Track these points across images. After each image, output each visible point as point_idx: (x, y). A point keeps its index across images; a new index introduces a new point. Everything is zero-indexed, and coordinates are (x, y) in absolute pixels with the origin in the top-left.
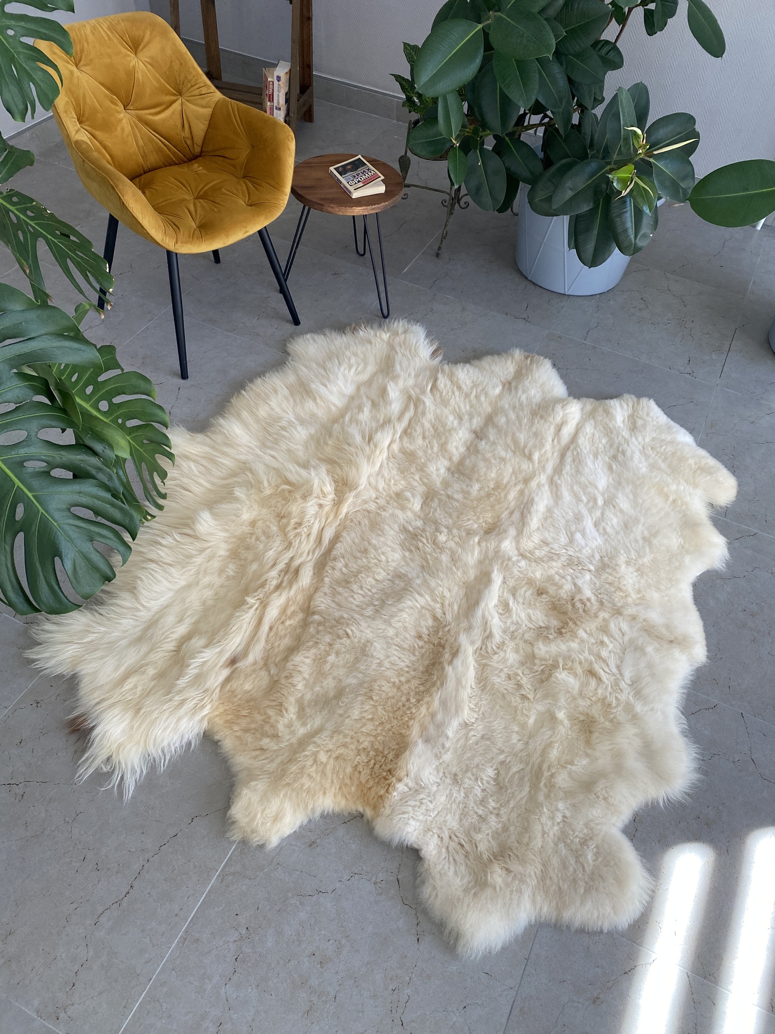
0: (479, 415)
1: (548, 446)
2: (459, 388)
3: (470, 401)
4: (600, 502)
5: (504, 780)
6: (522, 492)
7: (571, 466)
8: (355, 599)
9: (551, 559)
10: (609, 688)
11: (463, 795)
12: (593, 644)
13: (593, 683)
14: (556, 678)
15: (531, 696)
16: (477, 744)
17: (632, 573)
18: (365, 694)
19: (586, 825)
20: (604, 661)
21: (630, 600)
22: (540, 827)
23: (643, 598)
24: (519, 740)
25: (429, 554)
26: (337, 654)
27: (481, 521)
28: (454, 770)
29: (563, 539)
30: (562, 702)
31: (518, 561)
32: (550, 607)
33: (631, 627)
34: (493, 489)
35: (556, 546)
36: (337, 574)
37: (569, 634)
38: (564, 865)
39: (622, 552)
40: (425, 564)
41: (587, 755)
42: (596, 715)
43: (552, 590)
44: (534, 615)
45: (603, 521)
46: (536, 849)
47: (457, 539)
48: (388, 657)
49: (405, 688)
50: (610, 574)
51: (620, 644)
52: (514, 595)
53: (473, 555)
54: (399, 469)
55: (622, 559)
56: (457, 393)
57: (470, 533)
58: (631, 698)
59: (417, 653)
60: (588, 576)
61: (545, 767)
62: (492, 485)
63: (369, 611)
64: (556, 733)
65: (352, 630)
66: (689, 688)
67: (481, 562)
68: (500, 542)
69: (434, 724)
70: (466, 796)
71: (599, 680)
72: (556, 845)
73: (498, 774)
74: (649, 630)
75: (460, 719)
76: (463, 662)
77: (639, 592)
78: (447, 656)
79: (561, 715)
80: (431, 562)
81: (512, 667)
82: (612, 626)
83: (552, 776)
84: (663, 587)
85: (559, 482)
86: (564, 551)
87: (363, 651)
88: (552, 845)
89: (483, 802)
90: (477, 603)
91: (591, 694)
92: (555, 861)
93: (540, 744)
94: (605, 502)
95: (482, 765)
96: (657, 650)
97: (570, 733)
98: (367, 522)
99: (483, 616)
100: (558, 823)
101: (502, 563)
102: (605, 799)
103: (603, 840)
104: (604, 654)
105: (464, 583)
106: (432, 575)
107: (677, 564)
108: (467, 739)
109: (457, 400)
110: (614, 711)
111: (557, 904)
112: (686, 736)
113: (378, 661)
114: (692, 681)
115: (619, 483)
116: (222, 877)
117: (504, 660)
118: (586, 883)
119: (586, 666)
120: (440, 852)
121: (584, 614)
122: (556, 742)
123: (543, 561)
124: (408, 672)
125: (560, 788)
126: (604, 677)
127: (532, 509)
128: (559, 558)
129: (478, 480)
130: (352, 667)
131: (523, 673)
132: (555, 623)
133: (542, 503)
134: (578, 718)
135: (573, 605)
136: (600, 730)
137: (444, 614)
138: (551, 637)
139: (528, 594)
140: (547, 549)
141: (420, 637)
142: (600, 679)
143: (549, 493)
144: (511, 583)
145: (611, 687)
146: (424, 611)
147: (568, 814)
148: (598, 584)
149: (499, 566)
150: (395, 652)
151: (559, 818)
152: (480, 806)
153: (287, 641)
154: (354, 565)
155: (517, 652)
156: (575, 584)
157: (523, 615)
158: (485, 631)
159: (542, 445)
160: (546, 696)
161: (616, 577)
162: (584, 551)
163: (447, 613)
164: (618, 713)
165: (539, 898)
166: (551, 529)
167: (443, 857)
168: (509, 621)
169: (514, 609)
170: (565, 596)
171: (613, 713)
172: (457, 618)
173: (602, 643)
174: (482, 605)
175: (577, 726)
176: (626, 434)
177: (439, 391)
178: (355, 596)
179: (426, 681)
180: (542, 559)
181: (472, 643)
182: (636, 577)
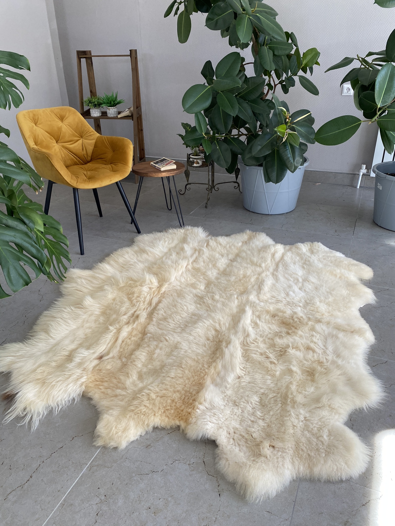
0: (232, 254)
1: (269, 261)
2: (221, 244)
3: (226, 249)
4: (300, 280)
5: (265, 402)
6: (258, 278)
7: (282, 268)
8: (170, 325)
9: (278, 303)
10: (321, 355)
12: (308, 336)
13: (311, 352)
14: (289, 352)
15: (276, 362)
16: (246, 386)
17: (323, 305)
18: (178, 365)
19: (320, 420)
20: (316, 343)
21: (325, 316)
22: (291, 423)
23: (332, 315)
24: (272, 383)
25: (210, 304)
26: (161, 349)
27: (237, 290)
28: (234, 399)
29: (283, 295)
30: (295, 363)
31: (259, 303)
32: (280, 322)
33: (328, 328)
34: (242, 278)
35: (279, 298)
36: (160, 316)
37: (293, 333)
38: (309, 442)
39: (316, 297)
40: (208, 309)
42: (316, 367)
43: (280, 314)
44: (272, 326)
45: (303, 287)
46: (290, 434)
47: (225, 297)
48: (190, 348)
49: (201, 361)
50: (312, 307)
51: (323, 335)
52: (259, 319)
53: (234, 303)
54: (192, 275)
55: (317, 301)
56: (219, 246)
57: (231, 295)
58: (335, 358)
59: (207, 346)
60: (299, 308)
61: (289, 393)
62: (242, 276)
63: (179, 330)
64: (293, 377)
65: (169, 338)
67: (239, 306)
68: (249, 296)
69: (219, 377)
71: (314, 351)
72: (303, 432)
73: (261, 400)
74: (338, 328)
75: (235, 374)
76: (233, 347)
77: (329, 312)
78: (224, 345)
79: (294, 369)
80: (211, 308)
81: (263, 349)
82: (317, 328)
83: (294, 397)
84: (342, 310)
85: (277, 274)
86: (284, 299)
87: (176, 347)
88: (300, 432)
90: (239, 321)
92: (303, 440)
93: (285, 383)
94: (303, 280)
95: (251, 395)
96: (345, 336)
97: (302, 377)
98: (176, 295)
99: (243, 327)
100: (302, 421)
101: (251, 305)
102: (329, 406)
103: (332, 427)
104: (315, 340)
105: (231, 314)
106: (213, 312)
107: (348, 300)
108: (240, 384)
109: (219, 248)
110: (325, 365)
111: (309, 464)
112: (372, 376)
113: (184, 350)
115: (309, 273)
116: (90, 468)
117: (258, 347)
118: (326, 450)
119: (305, 346)
121: (300, 324)
122: (294, 381)
124: (202, 354)
125: (300, 403)
126: (317, 350)
127: (264, 284)
128: (282, 302)
129: (234, 275)
130: (169, 355)
131: (270, 352)
132: (284, 329)
133: (269, 282)
134: (305, 370)
135: (293, 320)
136: (319, 373)
138: (283, 335)
139: (267, 317)
140: (274, 299)
141: (208, 339)
143: (272, 278)
144: (257, 313)
146: (209, 327)
147: (307, 415)
148: (306, 311)
149: (249, 306)
150: (194, 346)
151: (302, 418)
152: (252, 416)
153: (132, 347)
154: (170, 312)
155: (265, 343)
156: (293, 311)
157: (266, 327)
158: (245, 333)
159: (265, 261)
160: (285, 362)
161: (315, 308)
162: (295, 299)
163: (222, 327)
164: (328, 365)
165: (296, 462)
166: (276, 291)
167: (231, 443)
169: (260, 324)
170: (288, 317)
172: (229, 329)
173: (313, 336)
174: (242, 322)
175: (305, 374)
176: (309, 254)
177: (210, 246)
178: (170, 324)
179: (213, 357)
180: (273, 303)
181: (238, 339)
182: (326, 307)
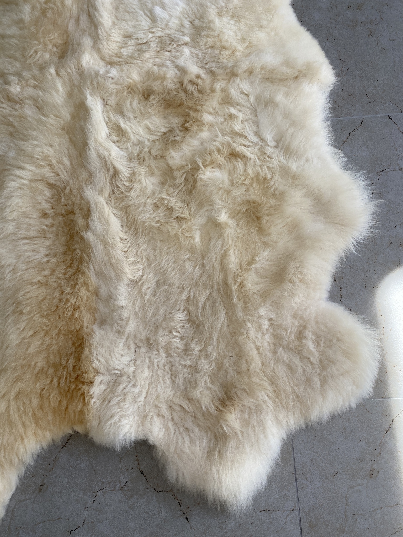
5: (196, 316)
9: (141, 51)
10: (258, 162)
11: (163, 355)
12: (222, 123)
13: (240, 164)
14: (202, 180)
15: (186, 215)
16: (155, 296)
17: (228, 23)
18: (14, 312)
19: (295, 316)
20: (240, 135)
21: (238, 54)
22: (252, 345)
23: (250, 46)
24: (195, 266)
25: (10, 116)
28: (143, 335)
29: (145, 23)
30: (218, 202)
31: (108, 72)
32: (163, 106)
33: (252, 83)
35: (140, 35)
37: (194, 125)
38: (291, 369)
40: (11, 129)
41: (266, 245)
42: (257, 199)
43: (157, 86)
44: (151, 123)
46: (257, 370)
47: (32, 82)
48: (20, 256)
49: (53, 281)
50: (208, 36)
51: (248, 108)
52: (122, 114)
53: (57, 91)
57: (43, 68)
59: (49, 235)
60: (187, 51)
61: (230, 280)
64: (226, 239)
66: (331, 117)
67: (70, 95)
68: (78, 60)
69: (101, 300)
70: (168, 355)
71: (244, 158)
72: (275, 353)
73: (189, 314)
74: (271, 77)
75: (126, 281)
76: (99, 218)
77: (243, 40)
78: (80, 222)
79: (223, 217)
80: (16, 124)
81: (154, 193)
82: (233, 92)
83: (241, 285)
84: (265, 23)
86: (151, 35)
88: (270, 356)
89: (187, 351)
90: (85, 144)
91: (243, 178)
92: (281, 371)
93: (216, 258)
95: (170, 313)
96: (287, 94)
97: (239, 231)
99: (99, 156)
100: (268, 330)
101: (92, 84)
102: (301, 281)
103: (317, 322)
104: (237, 127)
105: (63, 129)
106: (25, 138)
108: (142, 296)
110: (272, 183)
112: (349, 169)
113: (11, 268)
114: (331, 108)
117: (143, 190)
118: (319, 375)
119: (226, 151)
120: (167, 429)
121: (200, 96)
122: (230, 248)
123: (134, 58)
124: (48, 262)
125: (254, 293)
128: (149, 47)
131: (168, 195)
132: (176, 121)
134: (240, 211)
135: (186, 91)
136: (267, 212)
137: (58, 175)
138: (178, 138)
139: (135, 103)
140: (132, 42)
141: (45, 215)
142: (244, 156)
144: (113, 101)
145: (259, 159)
146: (33, 185)
147: (272, 316)
148: (200, 54)
149: (91, 88)
150: (26, 248)
151: (266, 324)
152: (185, 357)
155: (152, 174)
156: (177, 67)
157: (141, 131)
158: (108, 171)
160: (200, 205)
161: (214, 37)
162: (171, 24)
163: (60, 173)
164: (276, 184)
166: (127, 17)
167: (173, 432)
168: (129, 145)
169: (128, 128)
170: (172, 86)
171: (272, 187)
172: (74, 173)
173: (231, 117)
174: (92, 144)
175: (243, 220)
179: (72, 260)
180: (132, 57)
181: (101, 192)
182: (234, 25)
